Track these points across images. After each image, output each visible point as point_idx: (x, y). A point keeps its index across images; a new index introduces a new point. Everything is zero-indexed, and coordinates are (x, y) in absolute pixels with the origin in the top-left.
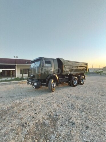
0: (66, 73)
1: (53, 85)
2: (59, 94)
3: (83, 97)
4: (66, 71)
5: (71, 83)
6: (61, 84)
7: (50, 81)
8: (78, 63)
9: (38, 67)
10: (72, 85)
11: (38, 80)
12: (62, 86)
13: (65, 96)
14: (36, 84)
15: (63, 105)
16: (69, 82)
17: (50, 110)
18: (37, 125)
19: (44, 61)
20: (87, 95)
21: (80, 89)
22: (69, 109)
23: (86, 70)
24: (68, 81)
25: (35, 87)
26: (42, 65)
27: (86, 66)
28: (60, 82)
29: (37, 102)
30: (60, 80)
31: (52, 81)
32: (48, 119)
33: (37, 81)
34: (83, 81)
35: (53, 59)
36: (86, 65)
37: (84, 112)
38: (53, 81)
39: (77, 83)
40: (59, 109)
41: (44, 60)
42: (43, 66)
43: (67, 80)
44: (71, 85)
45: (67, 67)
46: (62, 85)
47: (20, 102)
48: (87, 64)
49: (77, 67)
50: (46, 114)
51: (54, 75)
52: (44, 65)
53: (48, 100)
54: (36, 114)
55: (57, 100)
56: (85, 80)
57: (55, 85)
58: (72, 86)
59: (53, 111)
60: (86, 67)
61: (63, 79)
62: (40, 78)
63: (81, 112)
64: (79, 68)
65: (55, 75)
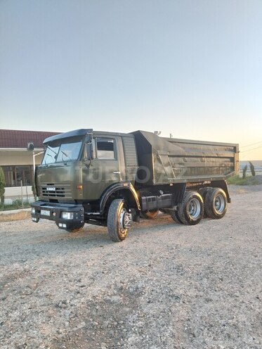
0: (164, 181)
1: (121, 220)
2: (141, 245)
3: (213, 249)
4: (163, 172)
5: (181, 212)
6: (148, 218)
7: (112, 205)
8: (202, 147)
9: (75, 163)
10: (184, 220)
11: (76, 202)
12: (150, 225)
13: (159, 249)
14: (69, 214)
15: (155, 269)
16: (175, 208)
17: (118, 279)
18: (91, 305)
19: (94, 143)
20: (225, 245)
21: (209, 230)
22: (169, 275)
23: (233, 168)
24: (171, 207)
25: (65, 226)
26: (86, 155)
27: (231, 154)
28: (144, 208)
29: (77, 266)
30: (144, 203)
31: (118, 205)
32: (115, 295)
33: (73, 205)
34: (223, 205)
35: (122, 136)
36: (230, 150)
37: (208, 278)
38: (121, 204)
39: (201, 214)
40: (141, 277)
41: (94, 138)
42: (91, 158)
43: (168, 202)
44: (182, 219)
45: (165, 160)
46: (151, 221)
47: (27, 267)
48: (235, 149)
49: (199, 159)
50: (109, 287)
51: (126, 185)
52: (94, 156)
53: (111, 259)
54: (82, 287)
55: (136, 260)
56: (229, 201)
57: (127, 219)
58: (186, 224)
59: (127, 280)
60: (232, 159)
61: (154, 199)
62: (81, 196)
63: (202, 279)
64: (208, 162)
65: (129, 185)
